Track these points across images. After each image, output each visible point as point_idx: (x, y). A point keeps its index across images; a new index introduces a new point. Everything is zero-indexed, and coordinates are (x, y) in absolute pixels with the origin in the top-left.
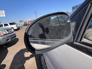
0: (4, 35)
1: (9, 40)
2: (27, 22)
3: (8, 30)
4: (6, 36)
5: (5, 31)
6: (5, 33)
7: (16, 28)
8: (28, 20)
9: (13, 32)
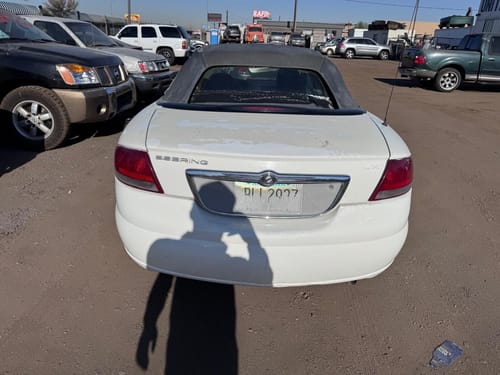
0: (151, 72)
1: (157, 87)
2: (242, 29)
3: (157, 64)
4: (151, 77)
5: (152, 65)
6: (151, 68)
7: (180, 52)
8: (255, 14)
9: (168, 70)
